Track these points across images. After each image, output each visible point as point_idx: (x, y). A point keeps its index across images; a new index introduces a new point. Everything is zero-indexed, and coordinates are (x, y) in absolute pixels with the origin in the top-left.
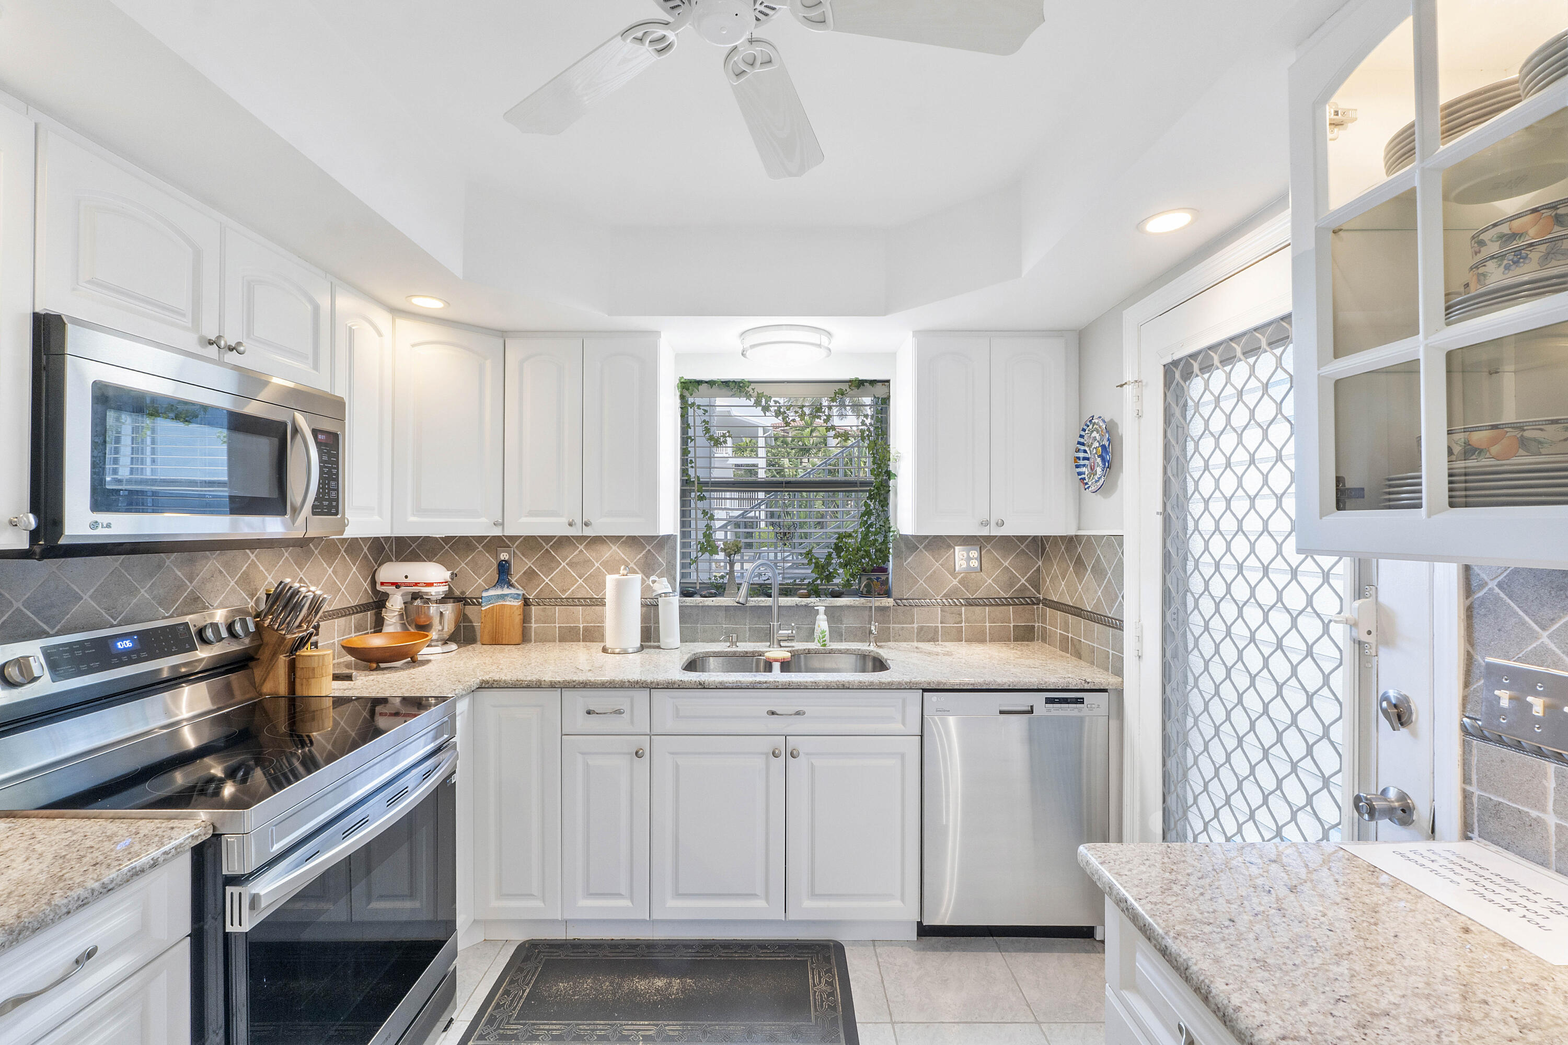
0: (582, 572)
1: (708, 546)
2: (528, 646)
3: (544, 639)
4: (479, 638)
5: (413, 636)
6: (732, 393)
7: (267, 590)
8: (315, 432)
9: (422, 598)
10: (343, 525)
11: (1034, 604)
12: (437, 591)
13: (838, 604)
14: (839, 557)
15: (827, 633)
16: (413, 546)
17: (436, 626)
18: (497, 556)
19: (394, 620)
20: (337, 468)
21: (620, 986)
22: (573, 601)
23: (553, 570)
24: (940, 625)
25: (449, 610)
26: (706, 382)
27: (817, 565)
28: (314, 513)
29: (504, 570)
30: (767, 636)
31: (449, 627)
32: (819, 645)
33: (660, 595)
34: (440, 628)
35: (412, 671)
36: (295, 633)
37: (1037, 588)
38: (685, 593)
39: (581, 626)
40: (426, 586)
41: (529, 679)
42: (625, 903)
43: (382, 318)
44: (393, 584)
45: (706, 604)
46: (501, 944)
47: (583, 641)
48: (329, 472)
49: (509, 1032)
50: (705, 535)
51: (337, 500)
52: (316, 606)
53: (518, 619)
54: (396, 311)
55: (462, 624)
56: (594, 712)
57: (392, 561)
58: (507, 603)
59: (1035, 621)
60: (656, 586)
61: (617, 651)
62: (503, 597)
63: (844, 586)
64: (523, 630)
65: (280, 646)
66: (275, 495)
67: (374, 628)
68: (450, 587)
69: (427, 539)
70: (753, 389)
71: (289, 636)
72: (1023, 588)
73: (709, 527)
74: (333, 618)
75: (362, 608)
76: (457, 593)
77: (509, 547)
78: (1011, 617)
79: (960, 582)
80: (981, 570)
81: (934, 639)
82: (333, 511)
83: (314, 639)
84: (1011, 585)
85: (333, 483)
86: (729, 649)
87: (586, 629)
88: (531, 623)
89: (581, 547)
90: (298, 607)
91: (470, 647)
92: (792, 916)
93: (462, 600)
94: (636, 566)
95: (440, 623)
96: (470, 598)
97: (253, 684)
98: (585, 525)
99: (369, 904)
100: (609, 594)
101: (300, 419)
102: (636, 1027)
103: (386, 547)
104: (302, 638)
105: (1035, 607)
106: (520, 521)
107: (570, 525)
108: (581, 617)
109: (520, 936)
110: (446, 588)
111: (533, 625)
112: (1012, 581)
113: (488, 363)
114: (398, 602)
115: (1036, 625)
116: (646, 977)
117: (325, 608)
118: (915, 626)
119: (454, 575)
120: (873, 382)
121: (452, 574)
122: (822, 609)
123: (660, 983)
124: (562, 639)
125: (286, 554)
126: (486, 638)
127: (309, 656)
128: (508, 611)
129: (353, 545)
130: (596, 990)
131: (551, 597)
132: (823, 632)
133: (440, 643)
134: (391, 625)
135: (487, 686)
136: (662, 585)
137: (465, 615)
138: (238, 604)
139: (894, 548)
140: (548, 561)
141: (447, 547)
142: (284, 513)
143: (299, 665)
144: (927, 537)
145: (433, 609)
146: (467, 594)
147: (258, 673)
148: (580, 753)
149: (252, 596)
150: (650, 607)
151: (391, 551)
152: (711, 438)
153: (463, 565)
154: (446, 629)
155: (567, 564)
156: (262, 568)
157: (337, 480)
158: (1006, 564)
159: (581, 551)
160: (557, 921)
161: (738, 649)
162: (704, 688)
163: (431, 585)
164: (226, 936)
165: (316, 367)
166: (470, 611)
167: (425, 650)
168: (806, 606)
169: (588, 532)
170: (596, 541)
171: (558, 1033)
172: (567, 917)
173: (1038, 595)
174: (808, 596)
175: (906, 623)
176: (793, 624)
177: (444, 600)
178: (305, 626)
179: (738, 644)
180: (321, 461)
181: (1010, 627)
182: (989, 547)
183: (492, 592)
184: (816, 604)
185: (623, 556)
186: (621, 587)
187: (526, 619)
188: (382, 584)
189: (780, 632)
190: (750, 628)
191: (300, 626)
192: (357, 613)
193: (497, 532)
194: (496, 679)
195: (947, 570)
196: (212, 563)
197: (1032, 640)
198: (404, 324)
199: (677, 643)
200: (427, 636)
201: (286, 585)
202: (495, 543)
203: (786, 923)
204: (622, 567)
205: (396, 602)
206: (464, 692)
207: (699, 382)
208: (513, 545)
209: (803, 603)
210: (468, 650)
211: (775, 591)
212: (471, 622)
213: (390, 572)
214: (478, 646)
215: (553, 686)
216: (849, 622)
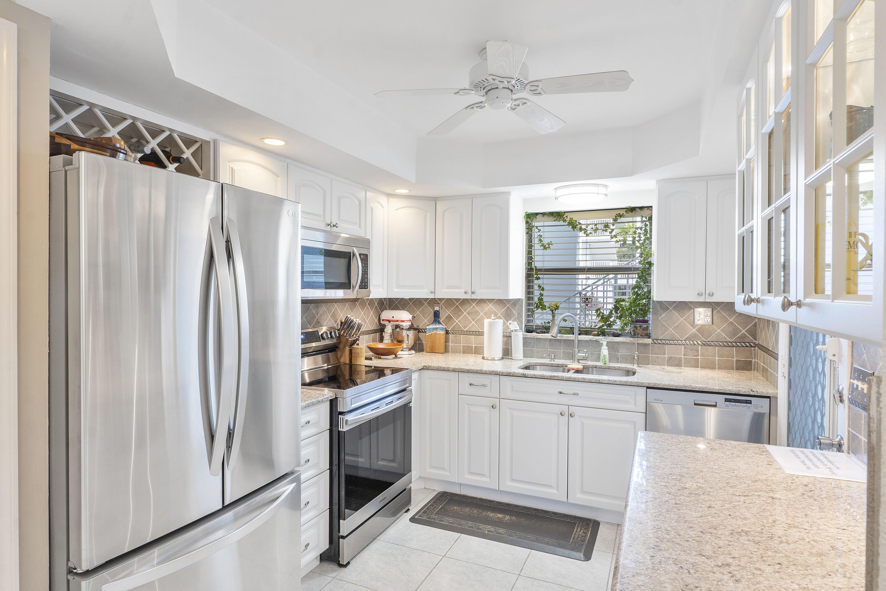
0: (474, 317)
1: (541, 305)
2: (447, 354)
3: (455, 352)
4: (425, 349)
5: (395, 345)
6: (555, 219)
7: (341, 320)
8: (360, 255)
9: (400, 328)
10: (369, 293)
11: (752, 346)
12: (406, 325)
13: (616, 341)
14: (617, 313)
15: (607, 357)
16: (396, 302)
17: (406, 341)
18: (433, 308)
19: (388, 338)
20: (367, 269)
21: (481, 513)
22: (469, 333)
23: (460, 316)
24: (683, 357)
25: (411, 333)
26: (541, 213)
27: (602, 318)
28: (360, 288)
29: (436, 315)
30: (572, 357)
31: (411, 342)
32: (602, 363)
33: (512, 331)
34: (407, 342)
35: (395, 360)
36: (351, 338)
37: (755, 337)
38: (529, 331)
39: (474, 346)
40: (401, 322)
41: (444, 366)
42: (487, 480)
43: (383, 199)
44: (387, 320)
45: (539, 337)
46: (431, 491)
47: (474, 354)
48: (365, 270)
49: (431, 517)
50: (539, 299)
51: (367, 283)
52: (359, 327)
53: (443, 340)
54: (389, 195)
55: (417, 342)
56: (473, 385)
57: (387, 309)
58: (438, 332)
59: (752, 358)
60: (511, 326)
61: (490, 358)
62: (436, 329)
63: (620, 330)
64: (445, 347)
65: (347, 343)
66: (347, 281)
67: (380, 341)
68: (412, 323)
69: (402, 299)
70: (566, 217)
71: (349, 339)
72: (743, 336)
73: (541, 295)
74: (364, 335)
75: (375, 331)
76: (415, 326)
77: (439, 304)
78: (735, 355)
79: (697, 331)
80: (713, 323)
81: (679, 365)
82: (366, 287)
83: (358, 342)
84: (735, 334)
85: (366, 275)
86: (549, 362)
87: (476, 347)
88: (449, 343)
89: (474, 305)
90: (353, 327)
91: (420, 353)
92: (570, 501)
93: (418, 330)
94: (502, 315)
95: (408, 340)
96: (421, 329)
97: (337, 358)
98: (473, 293)
99: (377, 462)
100: (486, 330)
101: (355, 250)
102: (486, 527)
103: (385, 303)
104: (354, 340)
105: (753, 349)
106: (443, 291)
107: (465, 293)
108: (473, 340)
109: (440, 488)
110: (410, 323)
111: (450, 344)
112: (735, 331)
113: (428, 214)
114: (390, 329)
115: (753, 360)
116: (494, 512)
117: (363, 329)
118: (666, 356)
119: (414, 317)
120: (641, 208)
121: (413, 316)
122: (605, 343)
123: (499, 516)
124: (464, 352)
125: (347, 305)
126: (428, 350)
127: (357, 348)
128: (438, 336)
129: (371, 302)
130: (470, 512)
131: (458, 330)
132: (604, 356)
133: (407, 350)
134: (386, 340)
135: (426, 368)
136: (514, 325)
137: (419, 337)
138: (331, 325)
139: (653, 308)
140: (458, 312)
141: (411, 303)
142: (350, 289)
143: (353, 351)
144: (675, 302)
145: (405, 333)
146: (420, 327)
147: (339, 354)
148: (467, 404)
149: (336, 322)
150: (508, 338)
151: (387, 305)
152: (542, 245)
153: (418, 312)
154: (410, 343)
155: (467, 313)
156: (339, 311)
157: (367, 274)
158: (731, 320)
159: (474, 307)
160: (455, 483)
161: (554, 363)
162: (525, 377)
163: (403, 321)
164: (339, 431)
165: (360, 227)
166: (421, 335)
167: (400, 353)
168: (596, 341)
169: (474, 297)
170: (481, 301)
171: (452, 521)
172: (460, 482)
173: (755, 341)
174: (598, 335)
175: (660, 354)
176: (585, 350)
177: (409, 329)
178: (355, 336)
179: (554, 360)
180: (362, 267)
181: (734, 361)
182: (719, 309)
183: (431, 326)
184: (602, 340)
185: (495, 310)
186: (491, 325)
187: (447, 341)
188: (383, 320)
189: (579, 354)
190: (563, 352)
191: (353, 336)
192: (373, 333)
193: (432, 296)
194: (430, 365)
195: (689, 323)
196: (323, 308)
197: (750, 370)
198: (392, 200)
199: (522, 357)
200: (402, 345)
201: (349, 318)
202: (433, 302)
203: (567, 504)
204: (493, 315)
205: (389, 330)
206: (416, 370)
207: (537, 214)
208: (441, 303)
209: (594, 339)
210: (420, 354)
211: (576, 331)
212: (422, 341)
213: (387, 314)
214: (424, 353)
215: (454, 370)
216: (623, 352)
